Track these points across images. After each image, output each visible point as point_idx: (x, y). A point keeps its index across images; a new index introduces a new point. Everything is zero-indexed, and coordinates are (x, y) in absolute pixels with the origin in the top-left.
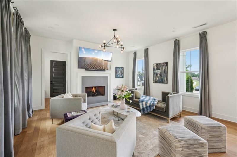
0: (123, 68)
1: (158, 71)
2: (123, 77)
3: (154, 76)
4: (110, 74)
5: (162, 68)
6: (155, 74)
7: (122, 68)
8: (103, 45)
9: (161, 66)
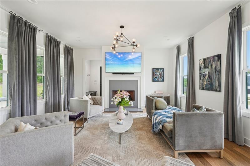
0: (163, 69)
1: (206, 71)
2: (163, 81)
3: (200, 79)
4: (141, 77)
5: (212, 65)
6: (202, 76)
7: (161, 69)
9: (210, 62)
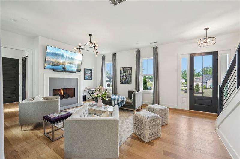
0: (92, 70)
1: (125, 74)
2: (91, 79)
3: (121, 78)
4: (80, 75)
5: (127, 72)
6: (122, 77)
7: (90, 70)
8: (79, 48)
9: (126, 70)
